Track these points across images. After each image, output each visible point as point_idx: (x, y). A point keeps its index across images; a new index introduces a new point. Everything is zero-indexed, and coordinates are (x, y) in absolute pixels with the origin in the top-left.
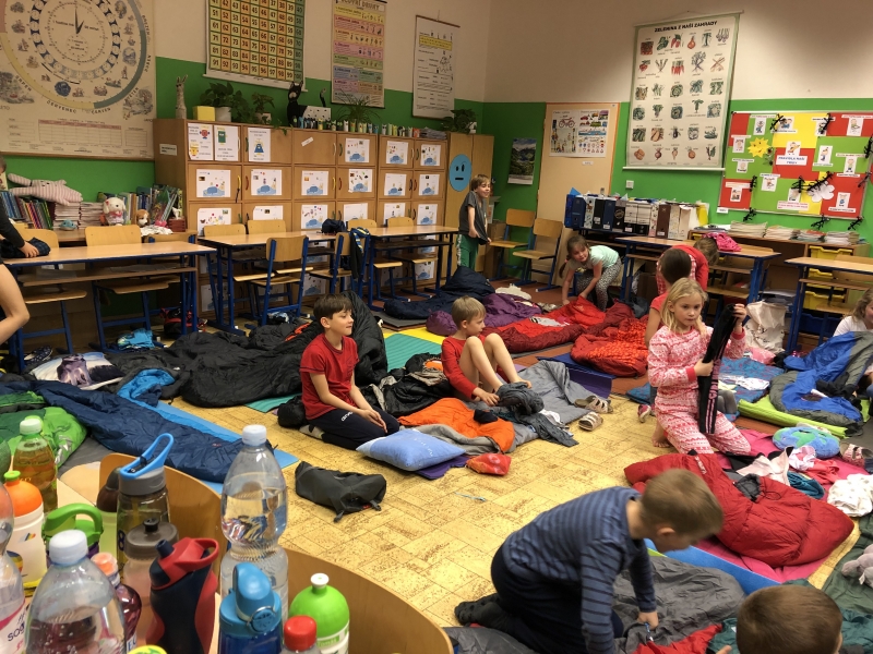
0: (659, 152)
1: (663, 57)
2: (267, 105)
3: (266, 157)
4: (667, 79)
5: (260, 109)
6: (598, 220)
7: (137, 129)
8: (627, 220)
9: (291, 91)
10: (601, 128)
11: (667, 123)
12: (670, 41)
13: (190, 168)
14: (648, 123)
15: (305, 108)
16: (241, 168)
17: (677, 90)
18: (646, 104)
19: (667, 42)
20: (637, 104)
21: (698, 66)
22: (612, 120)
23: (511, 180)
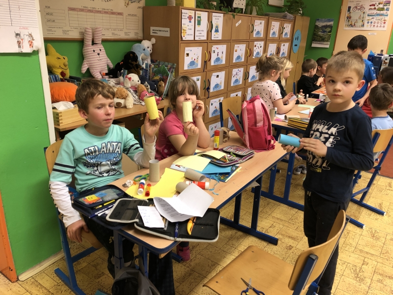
10: (384, 12)
23: (314, 45)
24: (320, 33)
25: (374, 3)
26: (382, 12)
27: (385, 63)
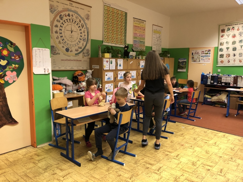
0: (229, 61)
1: (229, 33)
2: (120, 52)
3: (122, 68)
4: (231, 40)
5: (118, 53)
6: (212, 82)
7: (85, 61)
8: (222, 81)
9: (125, 48)
10: (208, 55)
11: (231, 52)
12: (231, 29)
13: (103, 72)
14: (225, 52)
15: (130, 52)
16: (116, 71)
17: (234, 43)
18: (224, 47)
19: (230, 29)
20: (220, 47)
21: (241, 35)
22: (212, 52)
23: (179, 71)
24: (181, 65)
25: (203, 51)
26: (207, 55)
27: (209, 78)
